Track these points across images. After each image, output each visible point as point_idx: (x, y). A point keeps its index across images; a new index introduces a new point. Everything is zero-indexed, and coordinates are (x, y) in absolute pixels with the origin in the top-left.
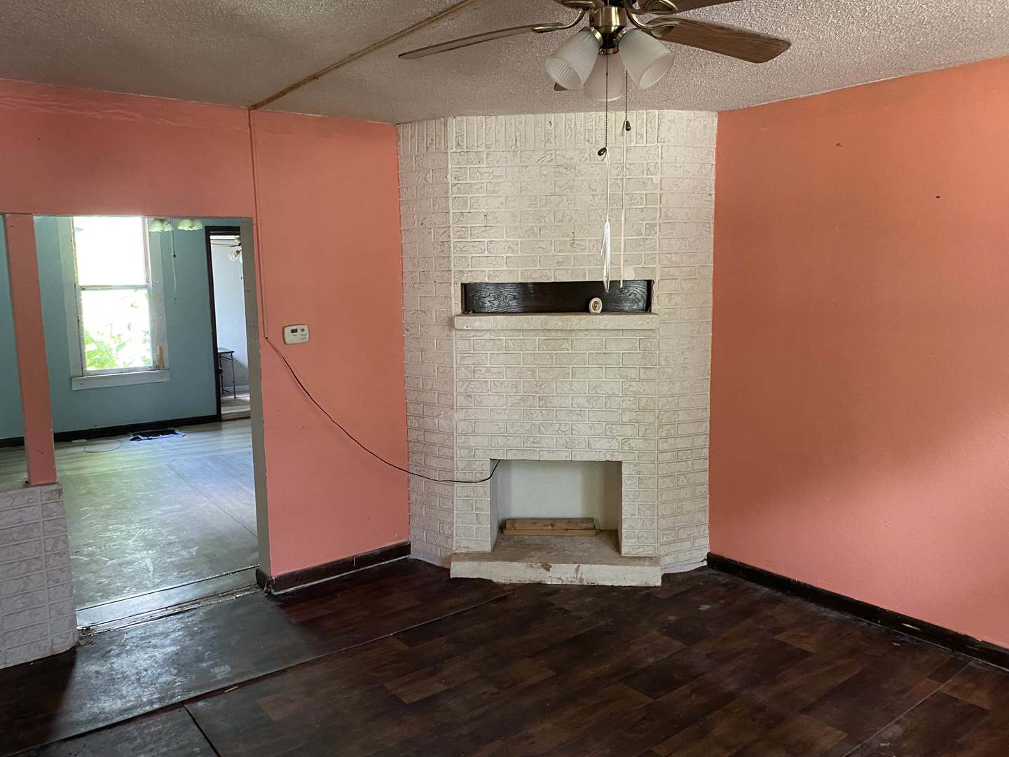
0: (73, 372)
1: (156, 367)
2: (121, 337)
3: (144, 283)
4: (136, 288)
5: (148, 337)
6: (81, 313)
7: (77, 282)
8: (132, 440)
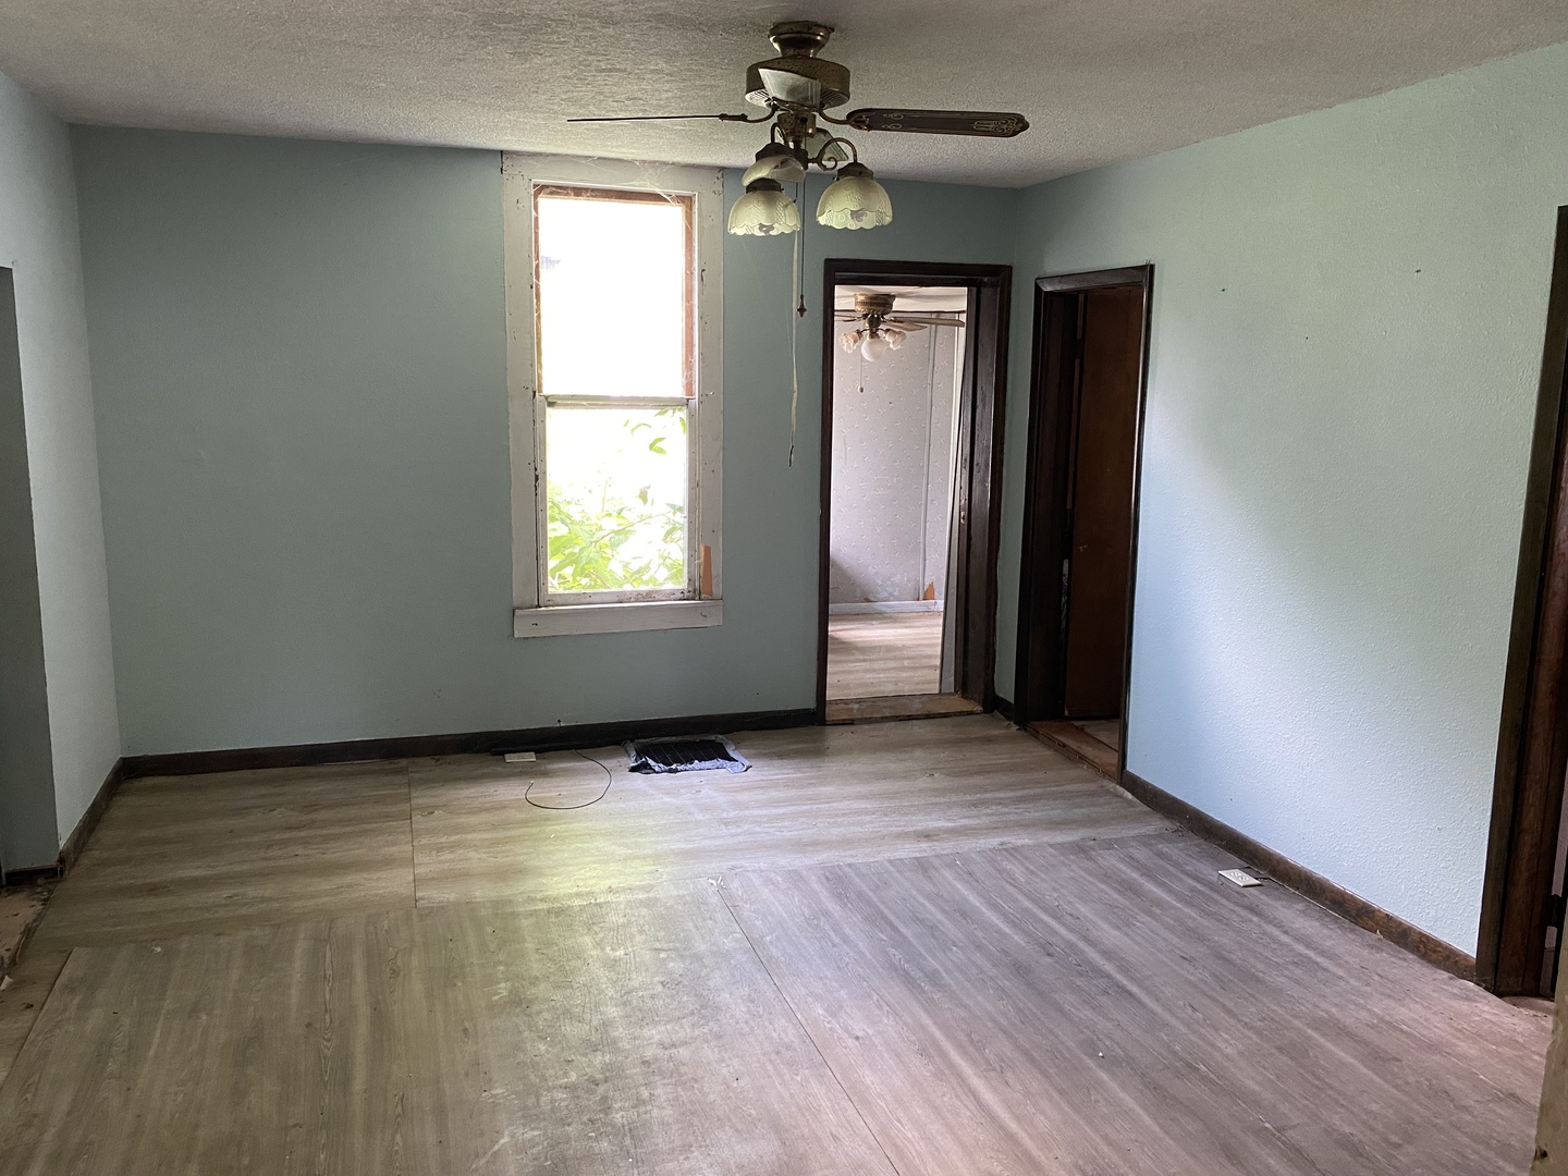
0: (519, 594)
1: (695, 592)
2: (624, 514)
3: (680, 393)
4: (662, 404)
5: (681, 519)
6: (543, 461)
7: (540, 385)
8: (633, 770)
